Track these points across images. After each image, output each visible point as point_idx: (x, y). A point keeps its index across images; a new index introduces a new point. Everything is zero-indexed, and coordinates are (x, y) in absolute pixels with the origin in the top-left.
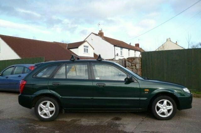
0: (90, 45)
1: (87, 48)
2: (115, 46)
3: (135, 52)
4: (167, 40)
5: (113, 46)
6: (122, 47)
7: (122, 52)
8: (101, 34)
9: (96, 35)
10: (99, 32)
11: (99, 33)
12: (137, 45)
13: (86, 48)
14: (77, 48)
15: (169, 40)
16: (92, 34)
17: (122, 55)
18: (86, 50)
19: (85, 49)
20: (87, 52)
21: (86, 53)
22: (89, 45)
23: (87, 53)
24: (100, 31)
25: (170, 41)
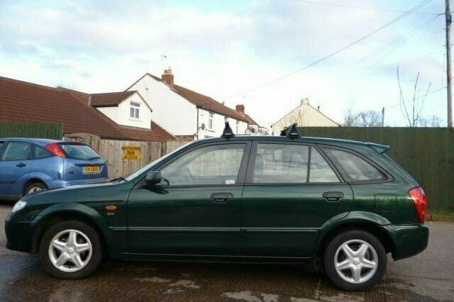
0: (145, 102)
1: (138, 108)
2: (199, 107)
3: (237, 123)
4: (302, 102)
5: (195, 106)
6: (212, 111)
7: (211, 121)
8: (167, 79)
9: (157, 79)
10: (163, 73)
11: (163, 76)
12: (241, 108)
13: (135, 107)
14: (116, 105)
15: (305, 102)
16: (147, 76)
17: (211, 128)
18: (135, 113)
19: (132, 109)
20: (137, 117)
21: (134, 118)
22: (142, 102)
23: (137, 119)
24: (166, 71)
25: (308, 104)
